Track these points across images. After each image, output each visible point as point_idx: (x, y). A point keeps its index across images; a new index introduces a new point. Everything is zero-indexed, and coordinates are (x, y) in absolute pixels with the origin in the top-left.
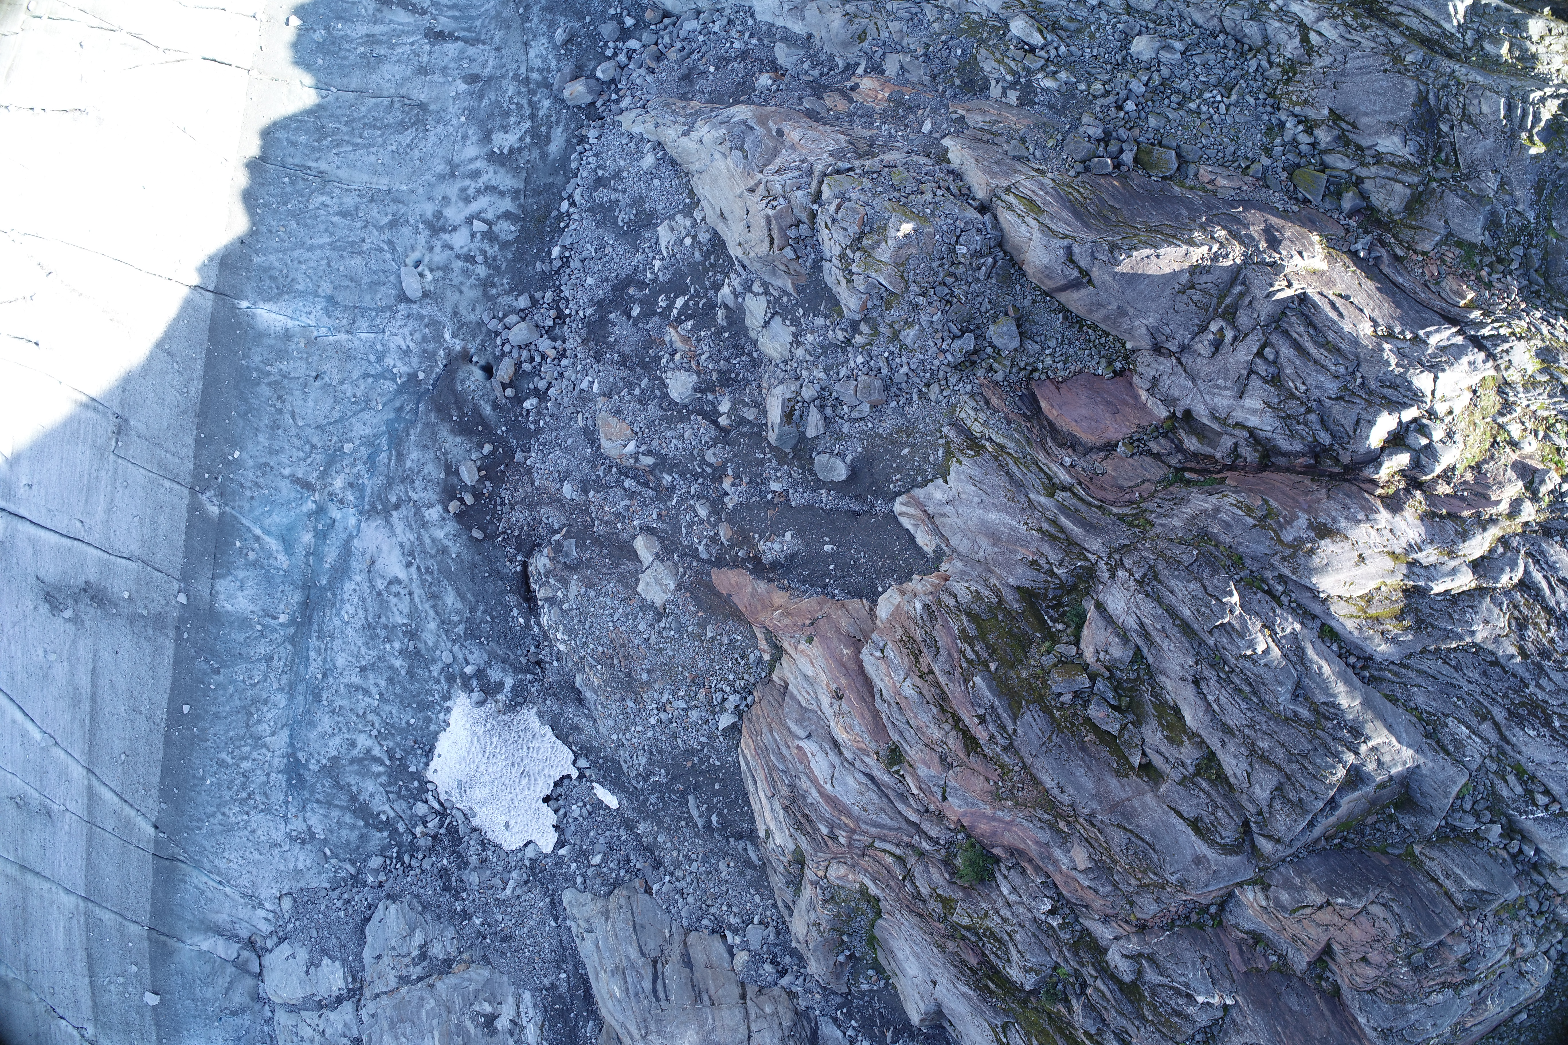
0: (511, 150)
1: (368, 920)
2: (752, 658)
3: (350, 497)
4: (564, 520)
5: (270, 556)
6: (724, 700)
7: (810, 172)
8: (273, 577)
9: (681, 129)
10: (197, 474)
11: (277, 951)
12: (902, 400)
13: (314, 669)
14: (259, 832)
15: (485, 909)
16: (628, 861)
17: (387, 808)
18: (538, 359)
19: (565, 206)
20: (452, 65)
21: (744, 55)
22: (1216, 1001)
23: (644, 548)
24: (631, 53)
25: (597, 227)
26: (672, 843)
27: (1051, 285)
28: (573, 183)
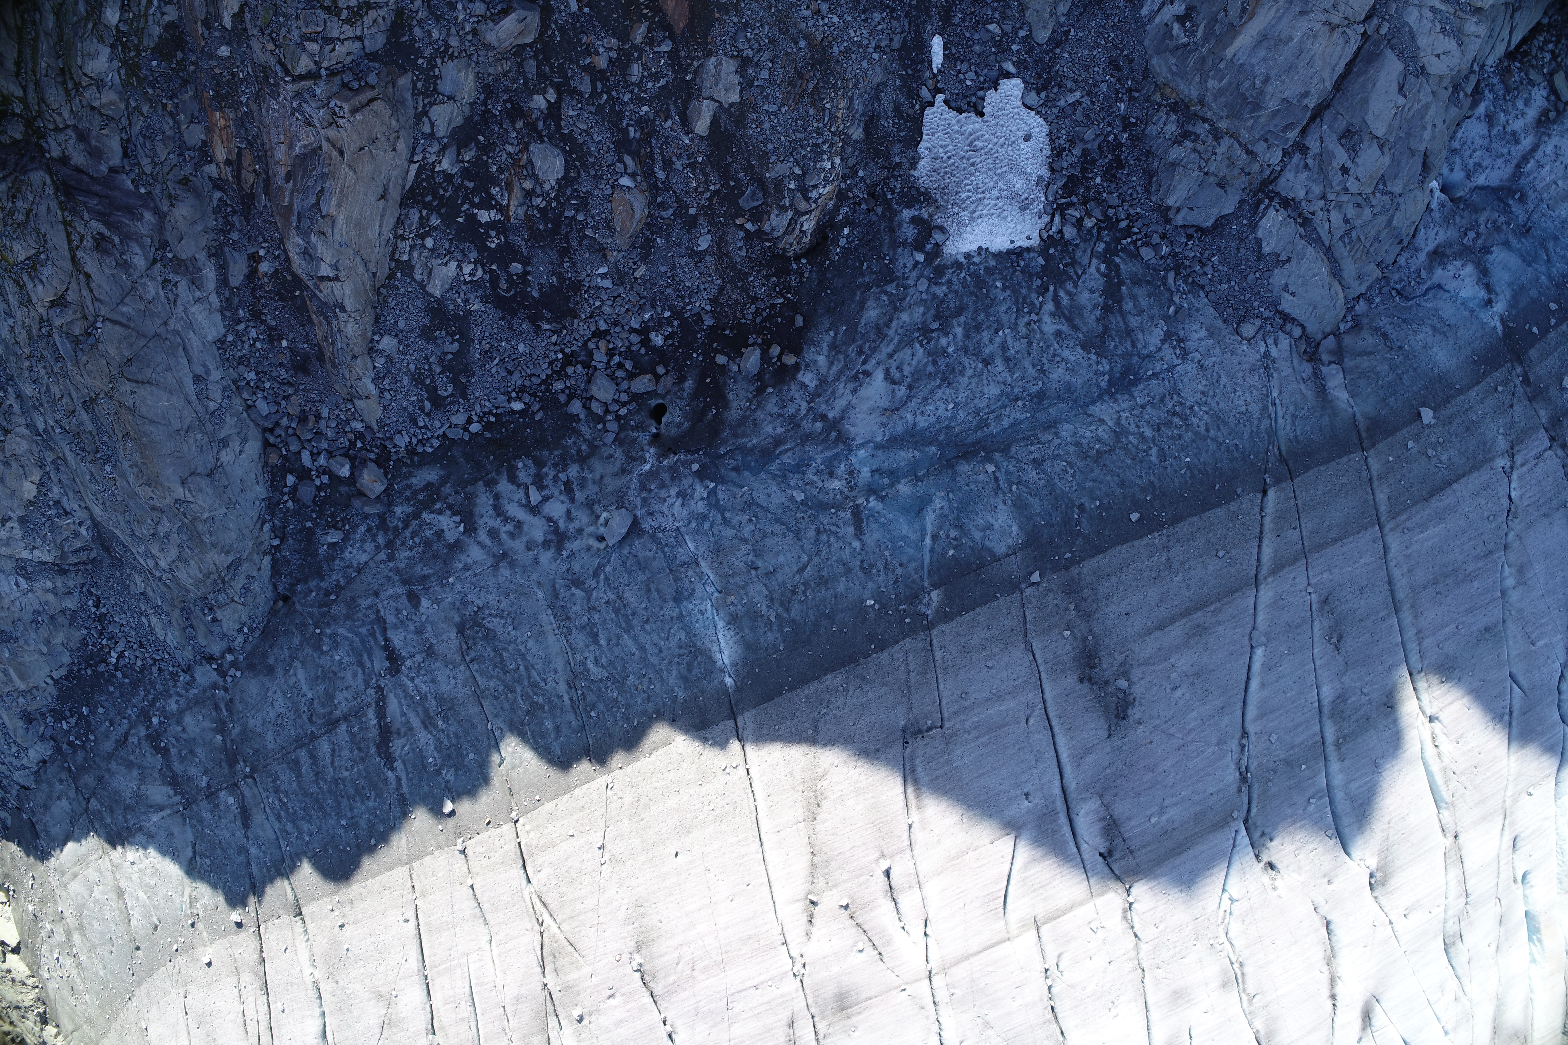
0: (455, 513)
1: (1203, 228)
3: (841, 468)
4: (731, 229)
5: (943, 516)
7: (298, 95)
8: (960, 502)
10: (911, 631)
11: (1296, 317)
13: (1017, 413)
14: (1200, 387)
15: (1108, 108)
17: (1093, 269)
18: (616, 359)
19: (475, 428)
20: (411, 627)
23: (702, 119)
24: (314, 456)
25: (473, 375)
28: (452, 434)
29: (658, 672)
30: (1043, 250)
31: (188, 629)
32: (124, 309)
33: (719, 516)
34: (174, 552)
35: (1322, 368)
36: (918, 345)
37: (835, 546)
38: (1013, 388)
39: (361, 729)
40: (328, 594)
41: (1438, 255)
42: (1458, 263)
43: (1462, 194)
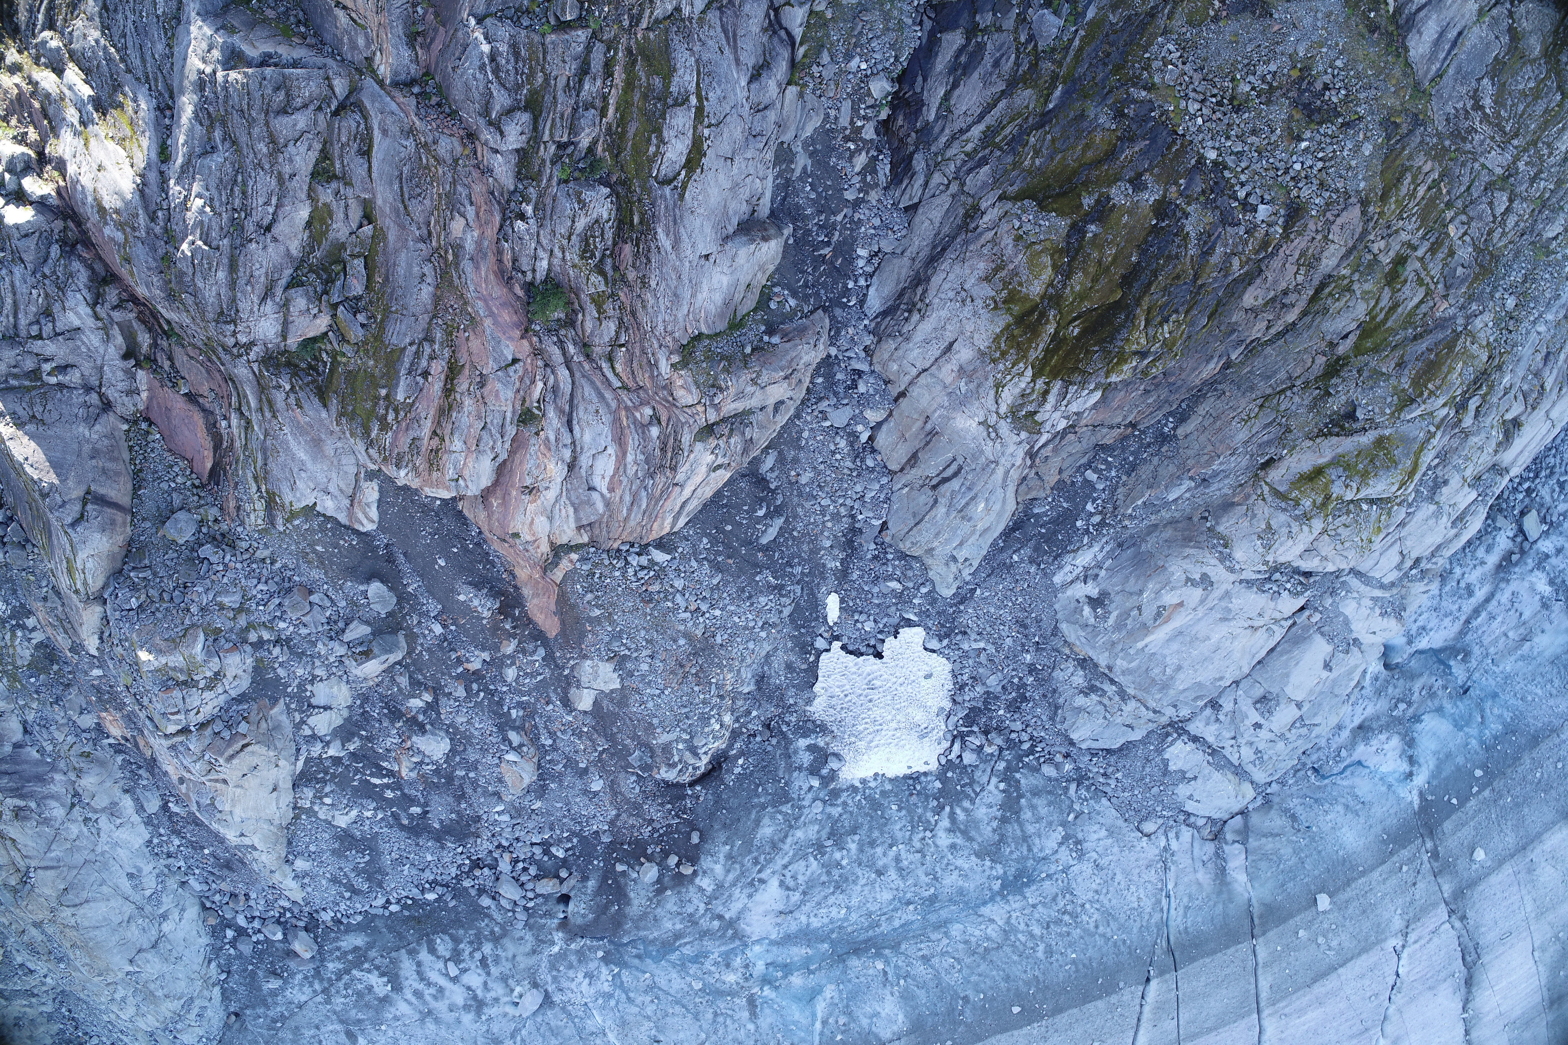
0: (382, 975)
1: (1108, 751)
2: (586, 567)
3: (738, 962)
4: (622, 775)
5: (833, 1005)
7: (173, 747)
8: (850, 993)
9: (256, 854)
11: (1201, 813)
12: (290, 573)
13: (909, 914)
14: (1094, 886)
15: (1012, 657)
16: (875, 558)
17: (991, 787)
18: (521, 865)
19: (394, 908)
21: (177, 833)
22: (479, 35)
23: (585, 701)
24: (249, 920)
25: (387, 875)
26: (822, 532)
27: (119, 517)
28: (373, 911)
30: (941, 776)
33: (624, 996)
35: (1226, 848)
36: (812, 859)
37: (731, 1027)
38: (905, 893)
40: (274, 1021)
41: (1363, 730)
42: (1383, 737)
43: (1400, 660)
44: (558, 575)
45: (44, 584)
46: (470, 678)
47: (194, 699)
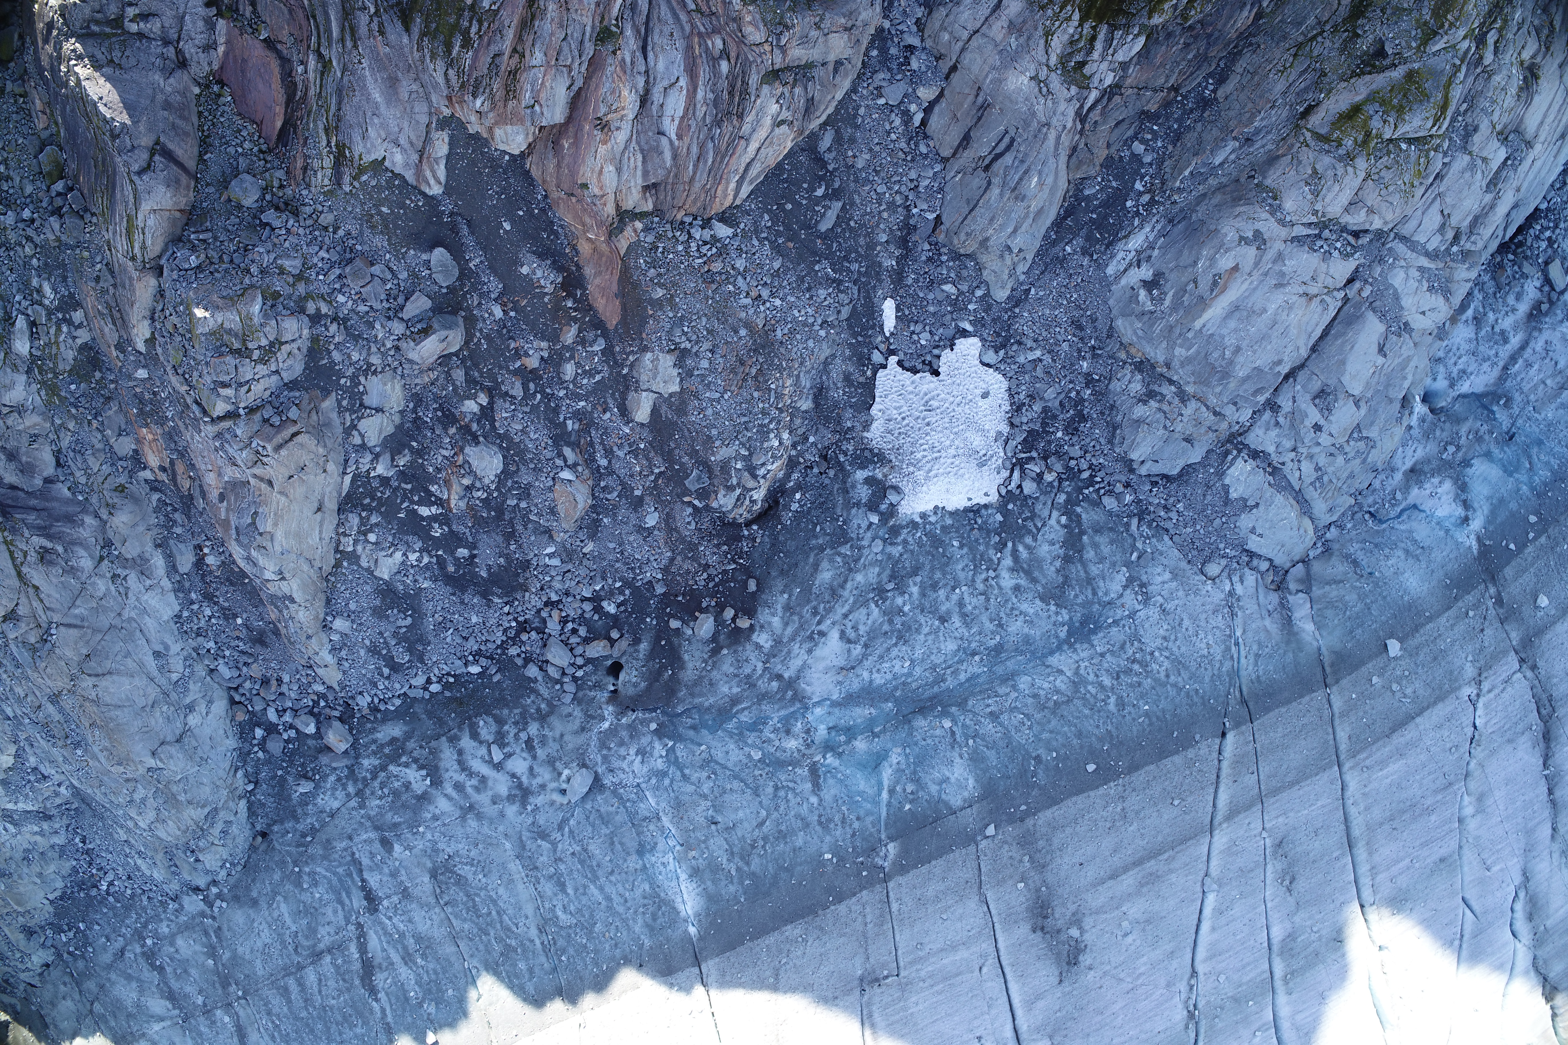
0: (421, 767)
1: (1166, 477)
2: (650, 238)
3: (798, 726)
4: (678, 506)
5: (899, 771)
6: (705, 243)
7: (219, 435)
8: (917, 757)
9: (292, 608)
10: (868, 884)
11: (1264, 553)
12: (352, 242)
13: (974, 667)
14: (1162, 632)
15: (1070, 366)
16: (930, 259)
17: (1053, 522)
18: (570, 626)
19: (435, 688)
20: (386, 870)
21: (209, 597)
23: (642, 409)
24: (281, 713)
25: (429, 643)
26: (878, 226)
27: (184, 179)
28: (412, 693)
29: (624, 921)
30: (1002, 507)
31: (173, 866)
32: (77, 611)
33: (678, 773)
34: (151, 815)
35: (1290, 598)
36: (873, 606)
37: (793, 801)
38: (970, 643)
39: (344, 961)
40: (304, 836)
41: (1415, 474)
42: (1436, 480)
43: (1444, 404)
44: (623, 243)
45: (98, 259)
46: (527, 375)
47: (247, 371)
